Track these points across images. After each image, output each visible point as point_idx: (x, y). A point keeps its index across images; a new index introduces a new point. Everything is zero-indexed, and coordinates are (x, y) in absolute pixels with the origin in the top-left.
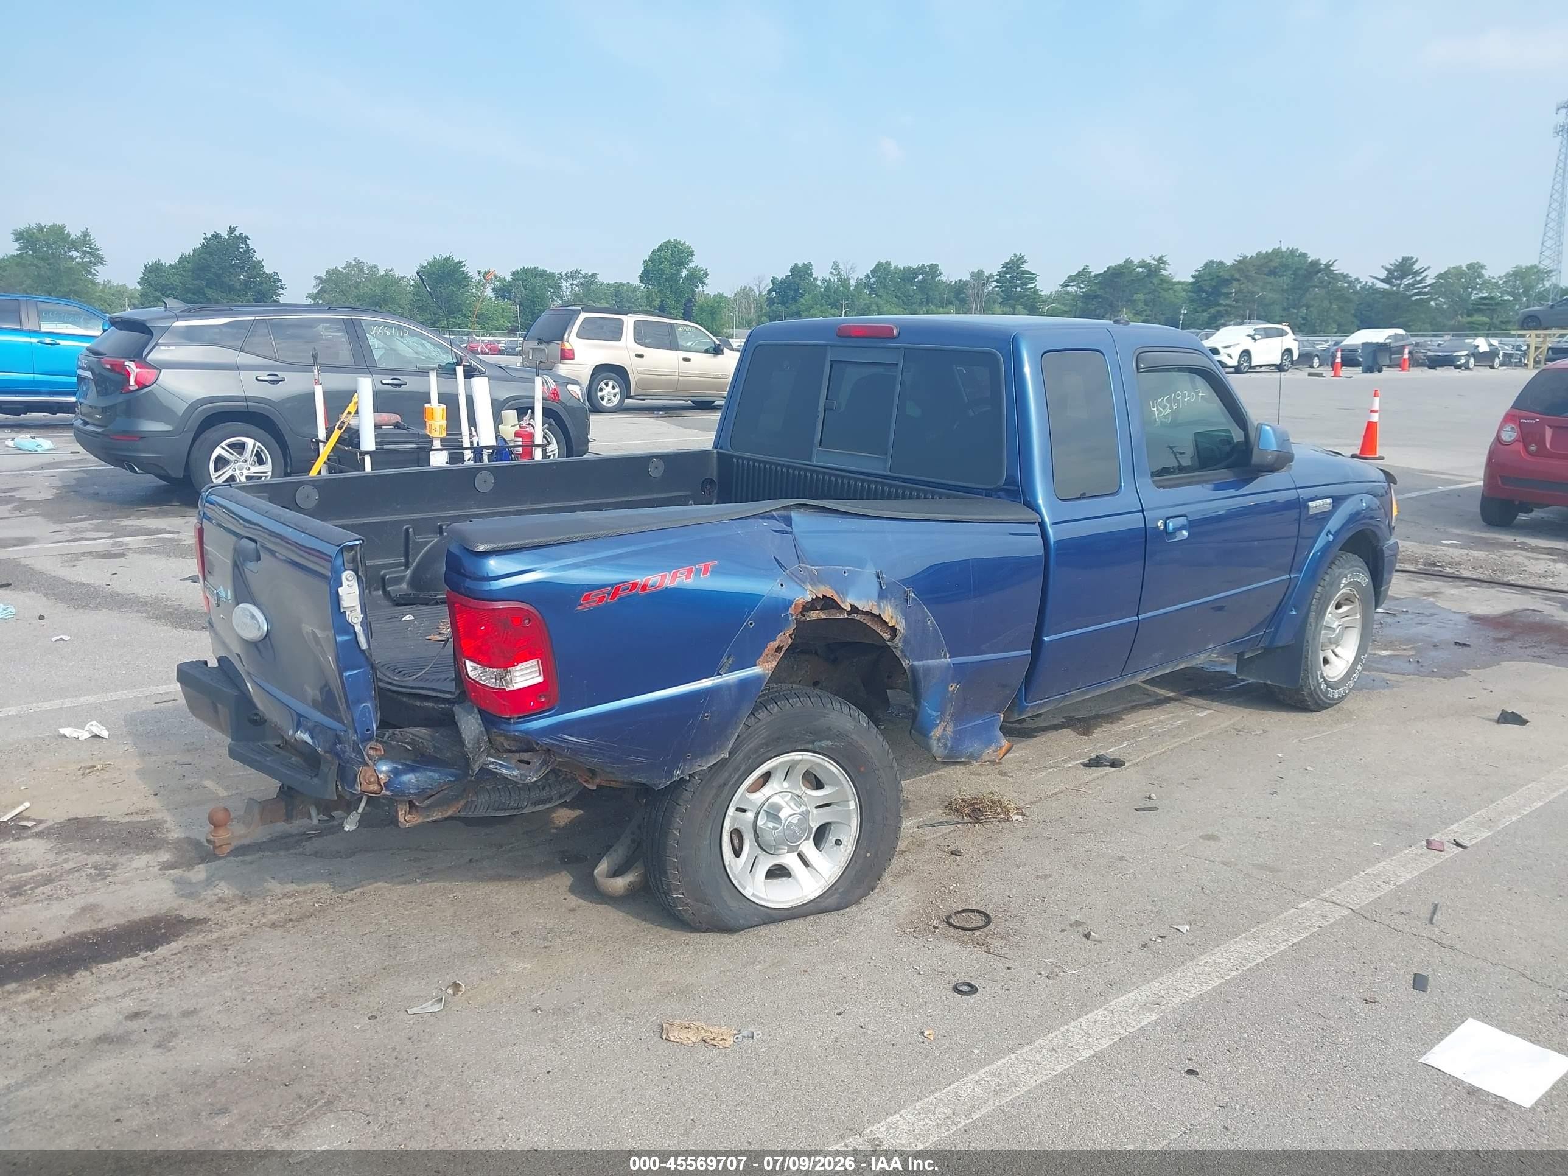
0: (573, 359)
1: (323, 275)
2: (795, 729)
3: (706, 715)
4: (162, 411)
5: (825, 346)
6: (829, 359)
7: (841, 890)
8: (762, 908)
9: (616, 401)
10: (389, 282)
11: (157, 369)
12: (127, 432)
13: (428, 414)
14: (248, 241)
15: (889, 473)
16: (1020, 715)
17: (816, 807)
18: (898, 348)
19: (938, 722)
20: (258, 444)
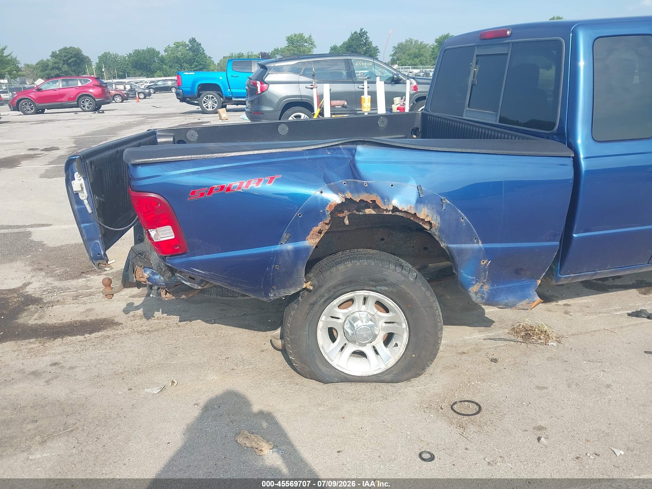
1: (396, 45)
2: (361, 278)
3: (276, 266)
4: (270, 103)
5: (474, 46)
6: (475, 54)
7: (394, 372)
8: (342, 374)
10: (422, 47)
11: (268, 84)
12: (258, 111)
13: (363, 100)
14: (367, 34)
15: (498, 123)
16: (556, 282)
17: (385, 323)
18: (508, 43)
19: (474, 282)
20: (306, 116)
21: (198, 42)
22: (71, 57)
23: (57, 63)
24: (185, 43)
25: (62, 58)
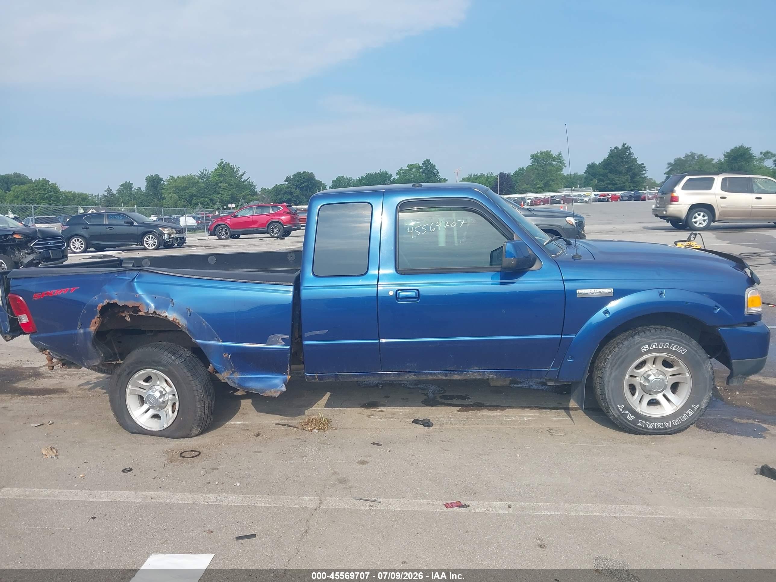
0: (677, 201)
1: (672, 162)
3: (77, 343)
7: (171, 430)
9: (705, 224)
14: (631, 149)
19: (223, 370)
21: (433, 164)
22: (304, 182)
23: (290, 187)
24: (419, 164)
25: (295, 183)
